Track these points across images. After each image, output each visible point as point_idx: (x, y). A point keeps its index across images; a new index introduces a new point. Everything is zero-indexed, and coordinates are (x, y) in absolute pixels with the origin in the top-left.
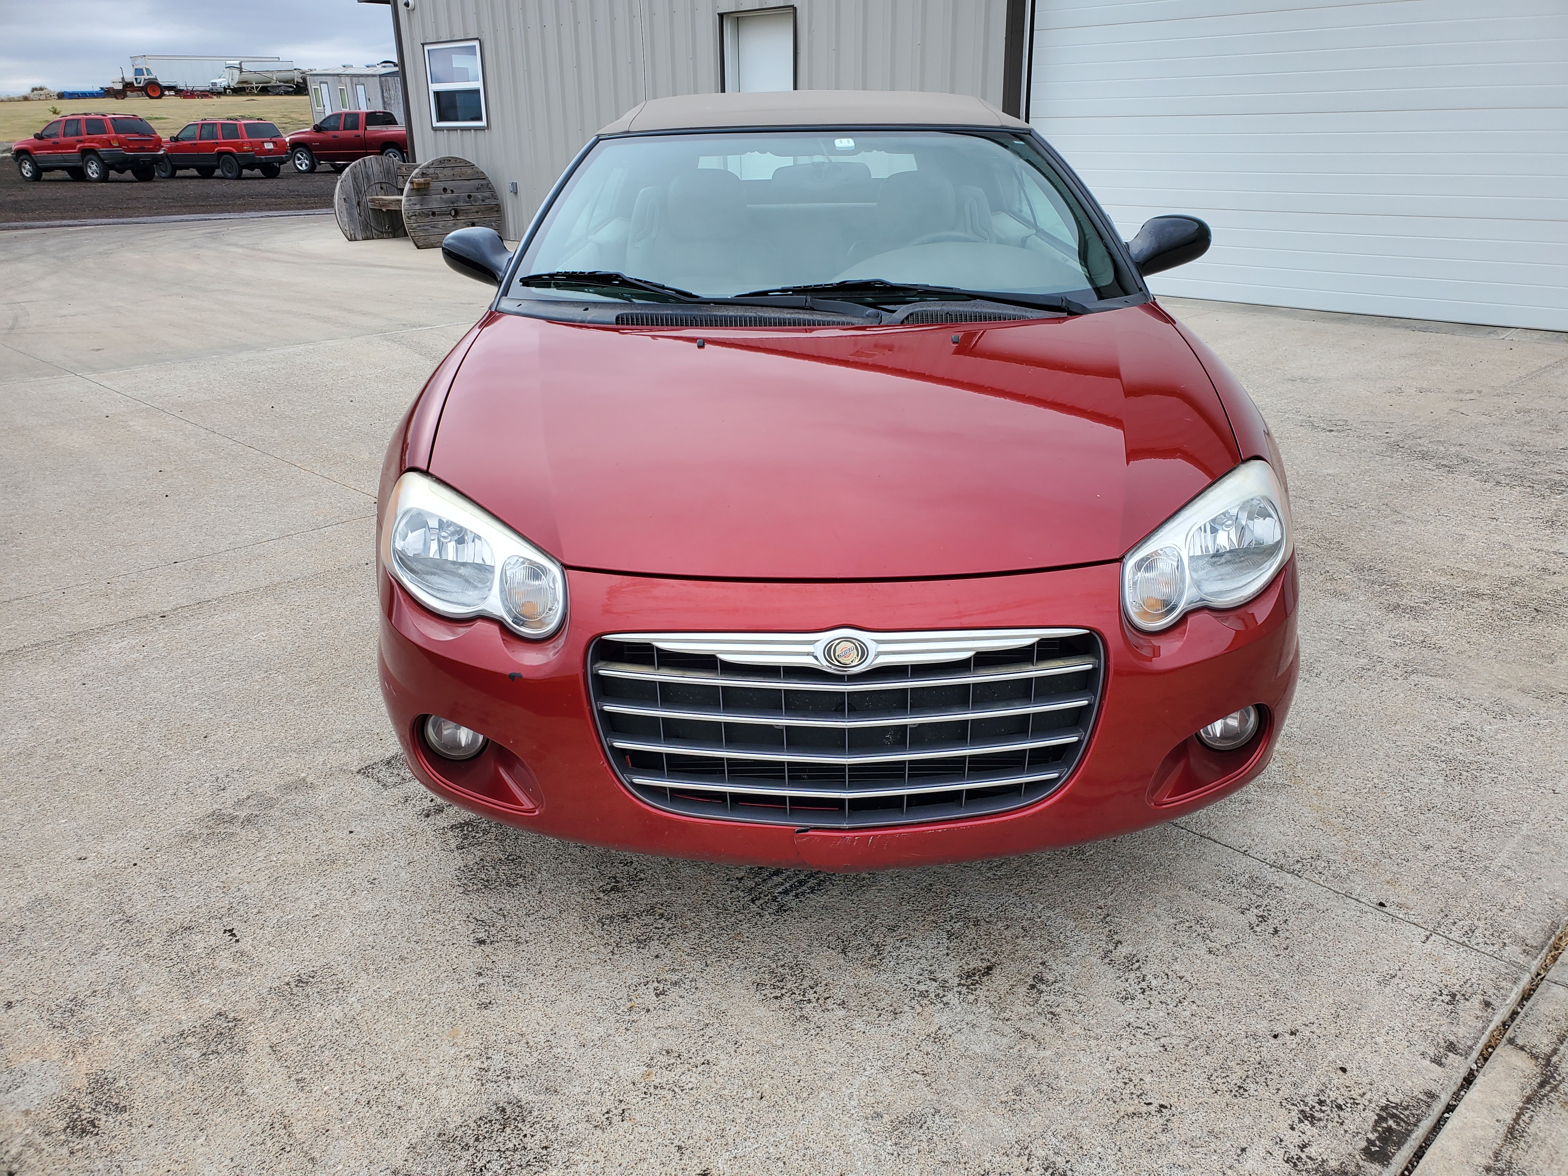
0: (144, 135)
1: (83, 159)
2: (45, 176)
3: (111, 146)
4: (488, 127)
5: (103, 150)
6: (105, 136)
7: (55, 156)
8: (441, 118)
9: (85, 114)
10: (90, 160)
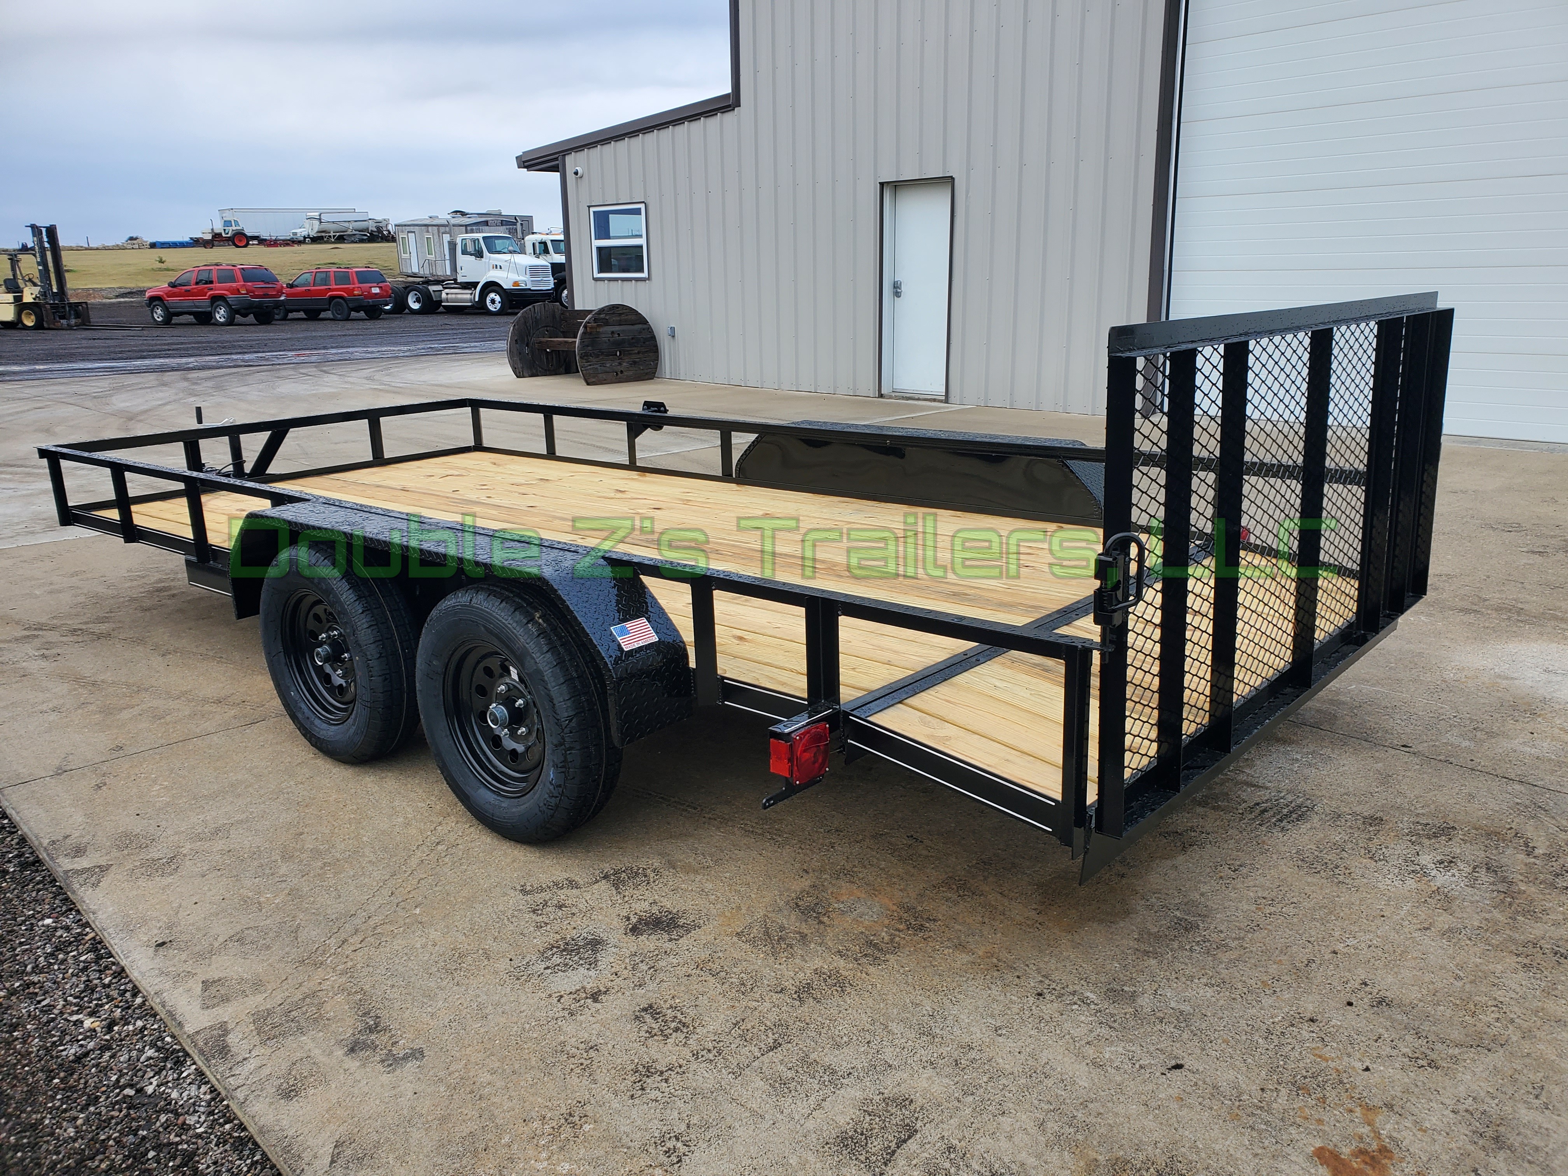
0: (268, 283)
1: (212, 306)
2: (175, 320)
3: (239, 293)
4: (649, 278)
5: (231, 298)
6: (234, 285)
7: (187, 303)
8: (601, 270)
9: (217, 265)
10: (218, 306)
